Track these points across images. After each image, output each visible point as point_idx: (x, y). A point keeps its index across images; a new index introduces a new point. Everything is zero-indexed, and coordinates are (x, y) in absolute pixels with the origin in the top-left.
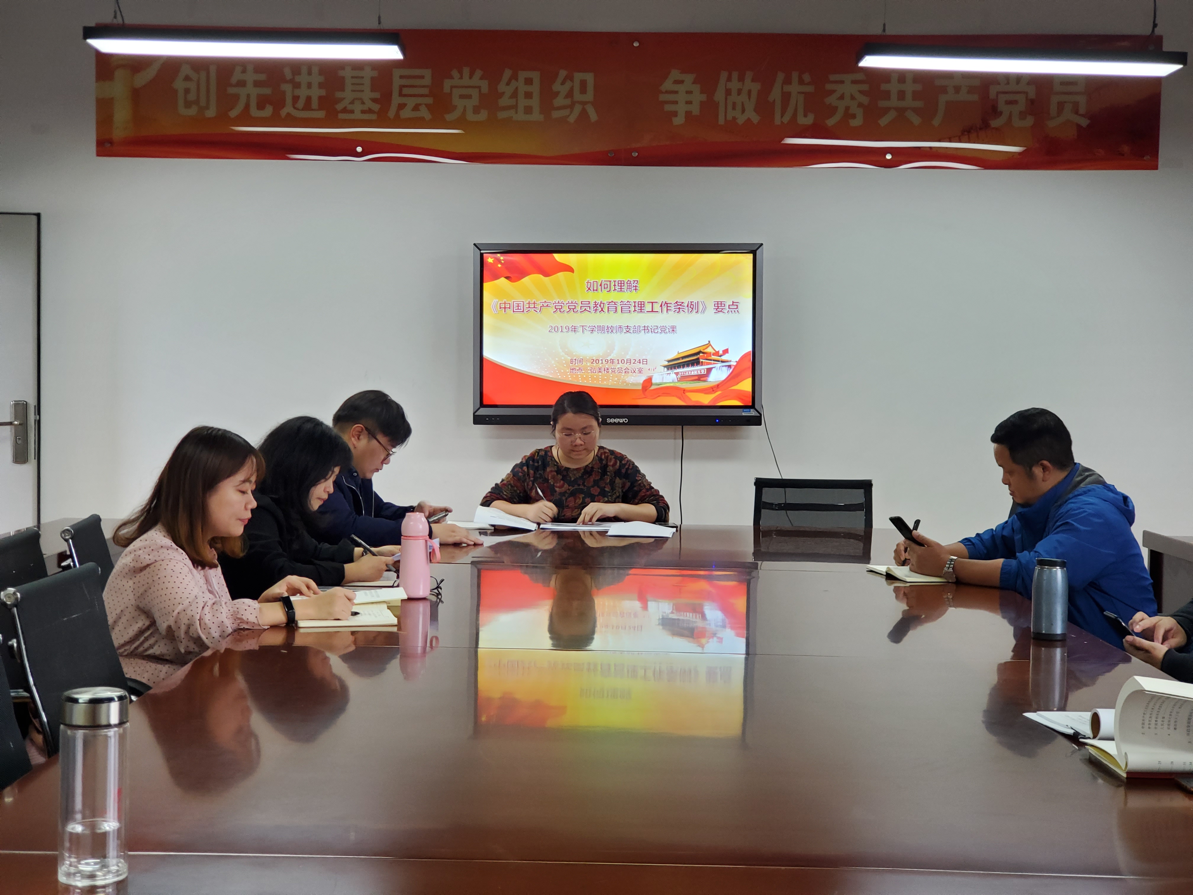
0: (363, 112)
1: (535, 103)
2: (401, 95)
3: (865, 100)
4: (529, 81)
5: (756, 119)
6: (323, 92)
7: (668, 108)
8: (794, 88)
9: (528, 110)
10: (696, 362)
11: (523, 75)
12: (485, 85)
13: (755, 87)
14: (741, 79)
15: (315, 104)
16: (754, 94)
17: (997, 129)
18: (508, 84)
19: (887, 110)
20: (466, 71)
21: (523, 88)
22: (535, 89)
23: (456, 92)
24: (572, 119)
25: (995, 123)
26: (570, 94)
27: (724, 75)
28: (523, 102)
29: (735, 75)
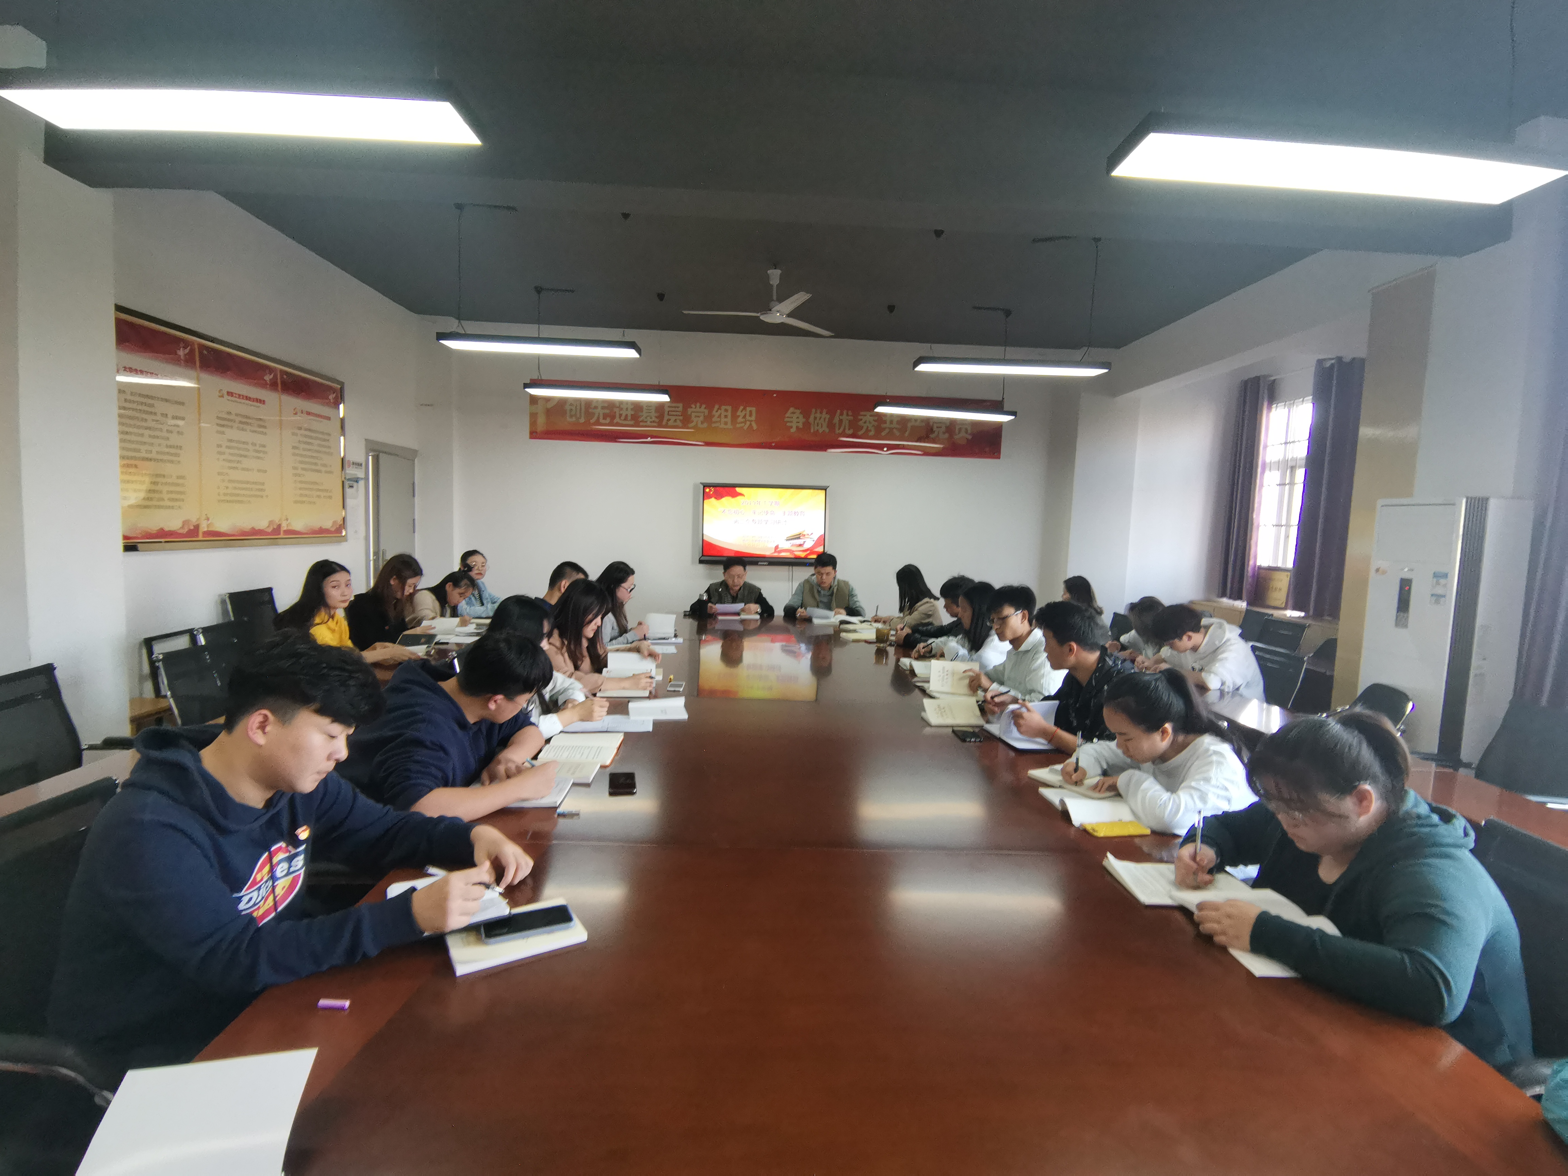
0: (651, 422)
1: (729, 420)
2: (668, 415)
3: (876, 424)
4: (726, 410)
5: (827, 430)
6: (633, 413)
7: (788, 424)
8: (844, 417)
9: (726, 423)
10: (799, 538)
11: (723, 407)
12: (706, 411)
13: (828, 416)
14: (821, 413)
15: (629, 418)
16: (827, 420)
17: (932, 438)
18: (717, 411)
19: (884, 429)
20: (698, 405)
21: (724, 413)
22: (729, 414)
23: (693, 415)
24: (745, 428)
25: (932, 436)
26: (744, 417)
27: (814, 410)
28: (723, 420)
29: (818, 411)
